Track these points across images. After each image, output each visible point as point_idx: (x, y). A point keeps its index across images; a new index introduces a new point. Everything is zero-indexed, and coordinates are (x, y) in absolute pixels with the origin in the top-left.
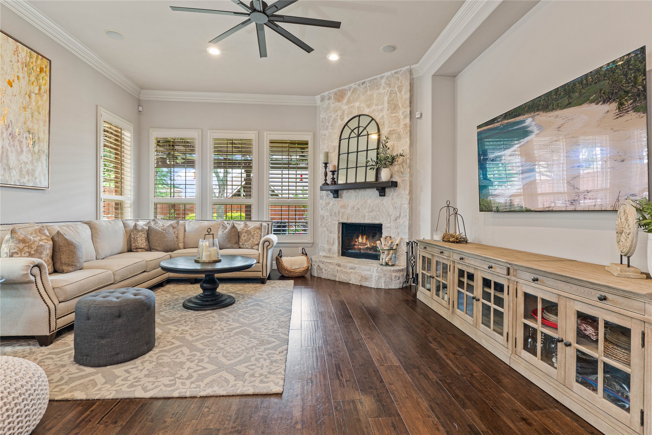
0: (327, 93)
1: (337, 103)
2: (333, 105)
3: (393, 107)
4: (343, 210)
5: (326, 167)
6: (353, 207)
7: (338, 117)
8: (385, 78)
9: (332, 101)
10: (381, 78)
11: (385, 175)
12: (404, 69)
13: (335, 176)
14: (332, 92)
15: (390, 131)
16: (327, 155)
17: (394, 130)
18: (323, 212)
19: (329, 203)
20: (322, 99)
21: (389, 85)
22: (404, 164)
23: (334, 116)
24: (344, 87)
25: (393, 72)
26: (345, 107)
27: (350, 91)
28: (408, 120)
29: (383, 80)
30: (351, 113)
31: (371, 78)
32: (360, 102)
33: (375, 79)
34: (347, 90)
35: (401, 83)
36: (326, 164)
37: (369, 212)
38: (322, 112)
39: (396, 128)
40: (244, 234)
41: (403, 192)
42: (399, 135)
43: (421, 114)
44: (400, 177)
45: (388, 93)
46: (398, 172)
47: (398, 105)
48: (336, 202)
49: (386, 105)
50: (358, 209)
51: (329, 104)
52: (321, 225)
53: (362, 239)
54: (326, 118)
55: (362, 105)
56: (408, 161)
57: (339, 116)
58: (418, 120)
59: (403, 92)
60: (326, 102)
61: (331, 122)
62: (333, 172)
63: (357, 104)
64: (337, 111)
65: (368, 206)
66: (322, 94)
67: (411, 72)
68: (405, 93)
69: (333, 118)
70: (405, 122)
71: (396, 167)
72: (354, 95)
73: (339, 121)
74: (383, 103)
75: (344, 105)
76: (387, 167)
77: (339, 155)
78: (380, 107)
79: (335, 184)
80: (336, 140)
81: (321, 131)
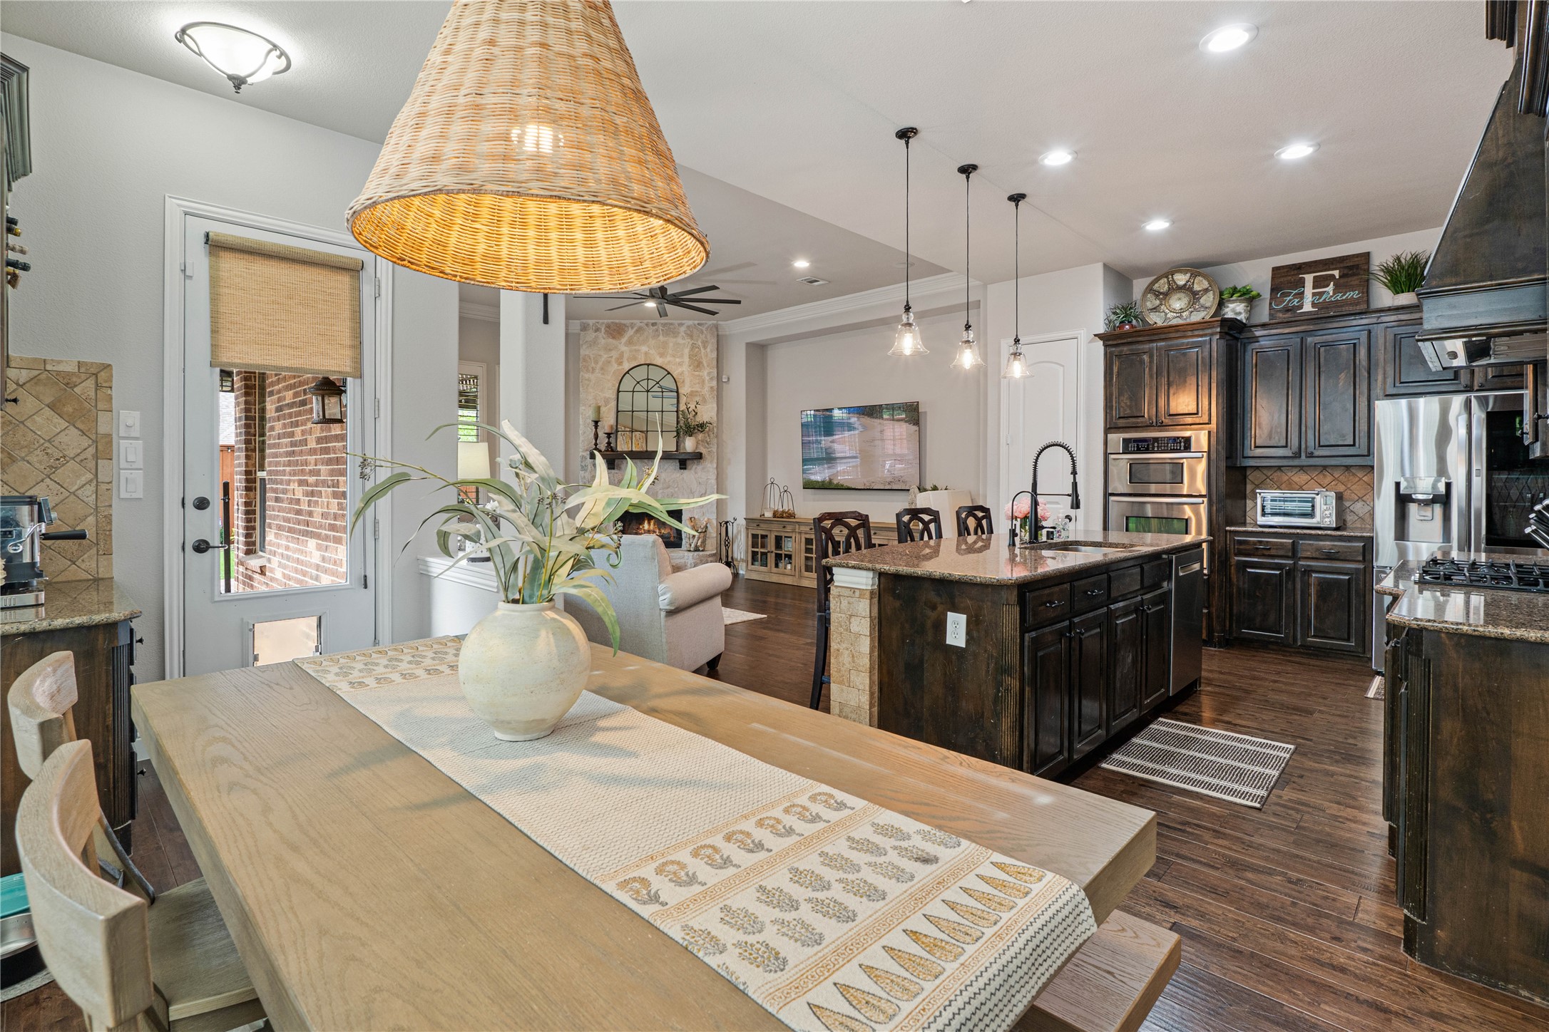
0: (594, 321)
1: (610, 340)
3: (698, 365)
5: (596, 427)
7: (613, 360)
8: (685, 326)
9: (602, 334)
10: (682, 324)
11: (689, 444)
13: (612, 440)
14: (603, 323)
15: (692, 391)
16: (598, 409)
17: (697, 392)
20: (584, 328)
21: (691, 337)
22: (711, 433)
23: (606, 356)
24: (623, 322)
25: (696, 322)
26: (624, 348)
27: (632, 328)
28: (714, 383)
29: (683, 329)
30: (635, 358)
32: (648, 347)
33: (671, 324)
34: (628, 327)
35: (706, 337)
36: (596, 423)
38: (584, 347)
39: (699, 390)
41: (709, 465)
42: (704, 398)
43: (729, 379)
44: (705, 447)
45: (689, 346)
46: (702, 441)
47: (702, 363)
49: (686, 359)
51: (596, 337)
53: (649, 523)
54: (592, 356)
55: (650, 351)
56: (715, 430)
57: (614, 357)
58: (725, 385)
59: (708, 350)
60: (591, 334)
61: (600, 363)
62: (609, 435)
63: (644, 349)
64: (610, 350)
66: (584, 321)
67: (717, 327)
68: (712, 351)
69: (603, 359)
70: (712, 385)
71: (700, 436)
72: (638, 335)
73: (615, 366)
74: (682, 356)
75: (622, 345)
76: (690, 436)
77: (618, 411)
78: (678, 360)
79: (612, 451)
80: (611, 391)
81: (581, 373)
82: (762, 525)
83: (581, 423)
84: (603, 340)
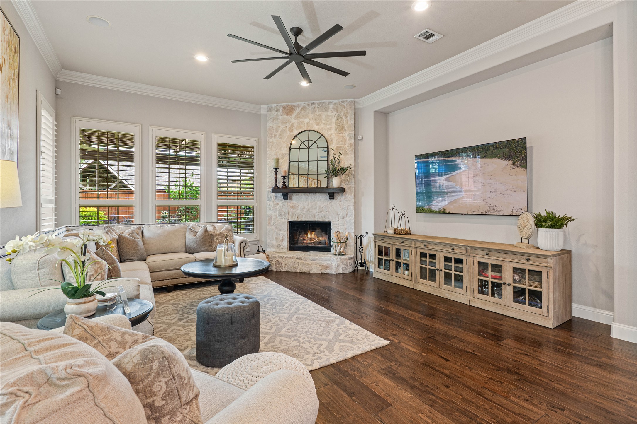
0: (275, 105)
1: (286, 116)
2: (281, 117)
3: (341, 129)
4: (293, 210)
5: (276, 172)
6: (304, 208)
7: (287, 129)
8: (333, 104)
9: (280, 113)
10: (330, 103)
11: (335, 182)
12: (350, 100)
13: (286, 180)
14: (281, 106)
15: (337, 147)
16: (277, 161)
17: (341, 147)
18: (270, 212)
19: (278, 204)
20: (270, 110)
21: (337, 110)
22: (350, 175)
23: (282, 127)
24: (293, 104)
25: (340, 100)
26: (294, 121)
27: (299, 107)
28: (352, 141)
29: (331, 106)
30: (301, 127)
31: (320, 101)
32: (309, 119)
33: (324, 103)
34: (296, 107)
35: (347, 110)
36: (276, 169)
37: (319, 212)
38: (270, 122)
39: (342, 146)
40: (218, 237)
41: (349, 196)
42: (345, 151)
43: (362, 138)
44: (346, 184)
45: (336, 117)
46: (345, 180)
47: (344, 127)
48: (286, 204)
49: (334, 125)
50: (309, 210)
51: (277, 115)
52: (269, 224)
53: (311, 234)
54: (274, 127)
55: (310, 122)
56: (353, 172)
57: (288, 127)
58: (359, 141)
59: (348, 118)
60: (274, 113)
61: (279, 131)
62: (284, 177)
63: (306, 120)
64: (285, 123)
65: (318, 207)
66: (269, 105)
67: (354, 103)
68: (350, 119)
69: (281, 129)
70: (350, 142)
71: (343, 177)
72: (303, 112)
73: (289, 132)
74: (331, 124)
75: (293, 119)
76: (336, 176)
77: (290, 162)
78: (328, 127)
79: (286, 187)
80: (286, 149)
81: (268, 138)
82: (385, 240)
83: (267, 170)
84: (281, 116)
